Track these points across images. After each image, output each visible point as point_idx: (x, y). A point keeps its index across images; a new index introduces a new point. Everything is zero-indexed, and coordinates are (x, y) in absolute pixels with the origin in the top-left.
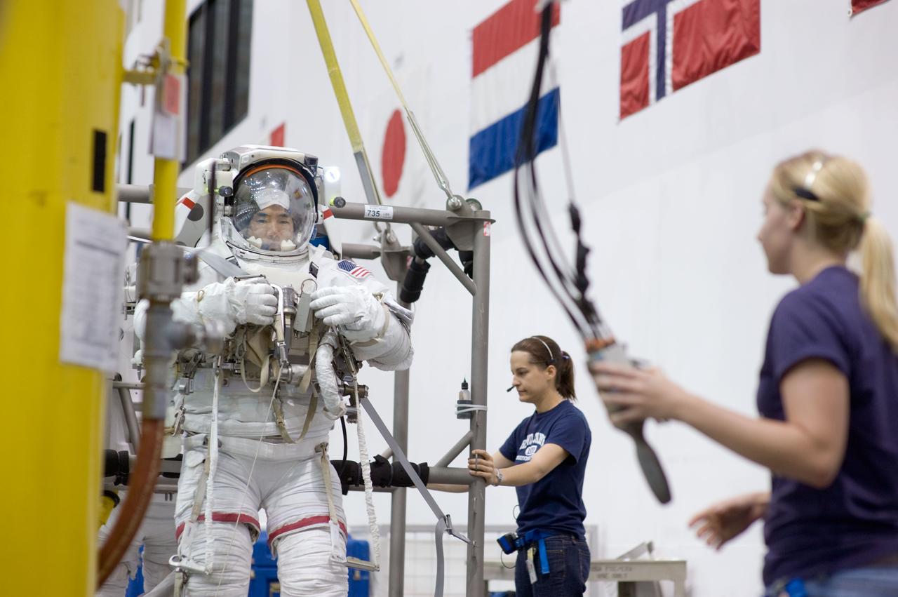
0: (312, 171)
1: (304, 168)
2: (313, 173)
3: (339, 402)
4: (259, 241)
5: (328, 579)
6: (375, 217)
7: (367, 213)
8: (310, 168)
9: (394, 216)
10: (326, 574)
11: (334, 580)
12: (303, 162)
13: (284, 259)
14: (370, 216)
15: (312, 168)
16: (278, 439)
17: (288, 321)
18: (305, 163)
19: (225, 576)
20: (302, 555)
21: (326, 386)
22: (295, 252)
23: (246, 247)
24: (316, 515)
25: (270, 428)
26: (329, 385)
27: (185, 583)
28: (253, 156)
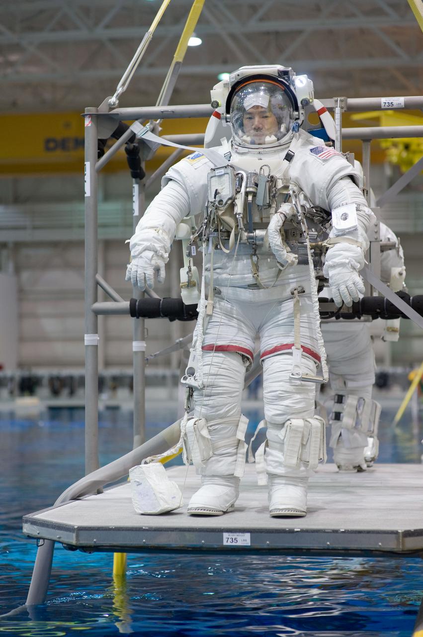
0: (286, 80)
1: (279, 79)
2: (288, 82)
3: (285, 256)
4: (249, 139)
5: (288, 390)
6: (390, 107)
7: (383, 104)
8: (284, 78)
9: (405, 105)
10: (287, 387)
11: (294, 391)
12: (277, 75)
13: (267, 150)
14: (386, 107)
15: (286, 78)
16: (255, 286)
17: (250, 198)
18: (279, 75)
19: (212, 390)
20: (272, 374)
21: (273, 245)
22: (277, 144)
23: (240, 144)
24: (285, 343)
25: (249, 278)
26: (275, 244)
27: (190, 396)
28: (238, 75)
